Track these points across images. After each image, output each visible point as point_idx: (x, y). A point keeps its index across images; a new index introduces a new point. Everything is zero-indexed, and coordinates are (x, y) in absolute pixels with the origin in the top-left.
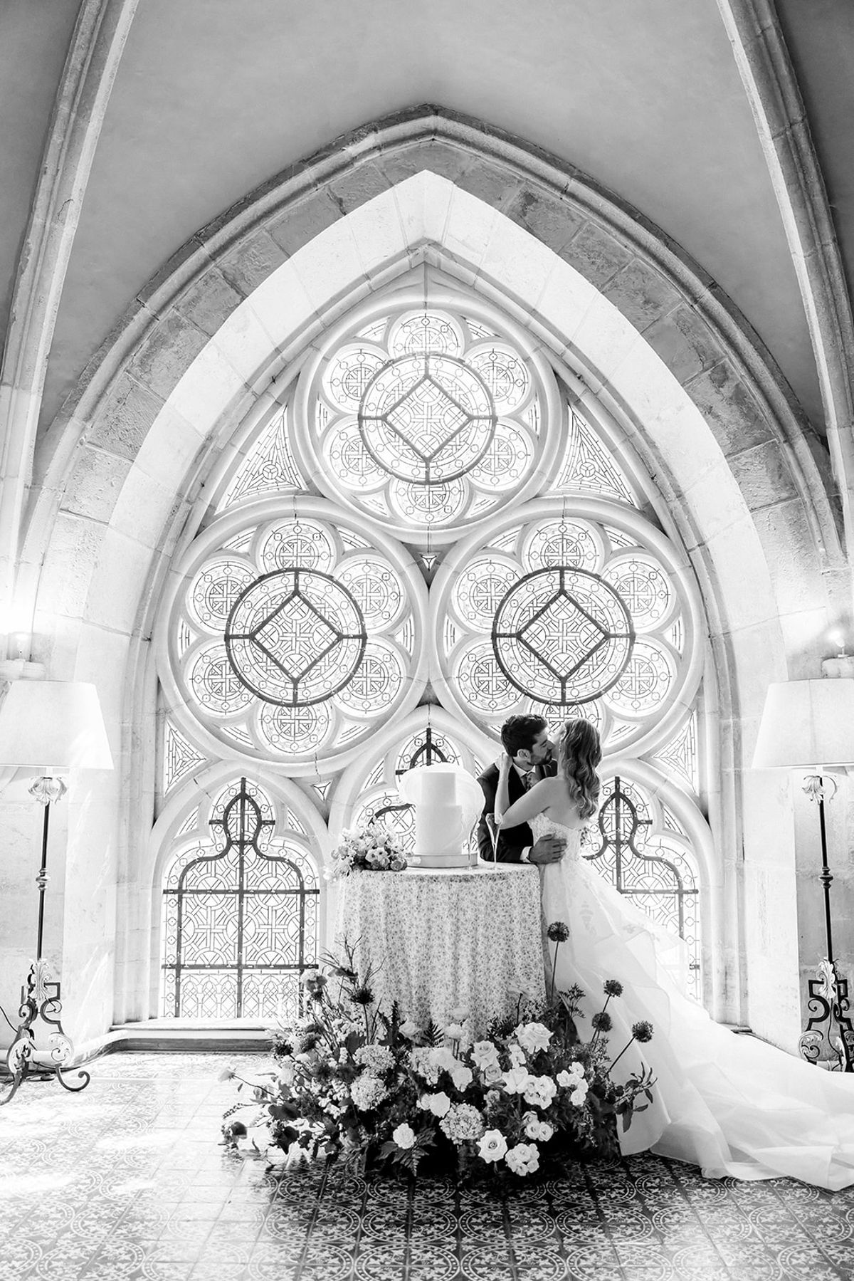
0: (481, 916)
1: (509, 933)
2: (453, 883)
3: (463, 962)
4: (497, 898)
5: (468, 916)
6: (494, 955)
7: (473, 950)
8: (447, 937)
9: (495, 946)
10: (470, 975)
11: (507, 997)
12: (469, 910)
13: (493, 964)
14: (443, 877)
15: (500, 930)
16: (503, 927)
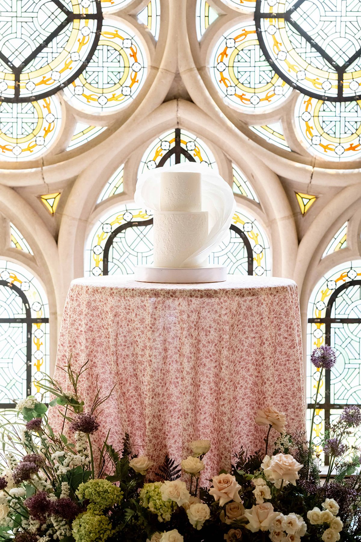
0: (226, 337)
1: (259, 357)
2: (193, 299)
3: (205, 389)
4: (246, 317)
5: (211, 337)
6: (242, 383)
7: (217, 375)
8: (185, 360)
9: (243, 372)
10: (212, 404)
11: (256, 430)
12: (212, 331)
13: (240, 392)
14: (182, 292)
15: (248, 354)
16: (252, 351)
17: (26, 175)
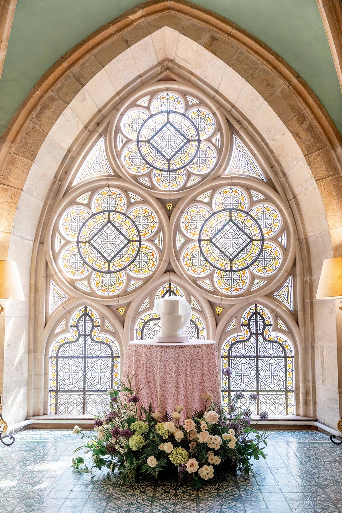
0: (189, 364)
1: (202, 372)
2: (176, 349)
3: (181, 385)
4: (197, 356)
5: (183, 364)
6: (196, 382)
7: (186, 379)
8: (173, 373)
9: (196, 378)
10: (184, 391)
11: (201, 401)
12: (184, 361)
13: (195, 386)
14: (172, 346)
15: (198, 370)
17: (112, 301)
